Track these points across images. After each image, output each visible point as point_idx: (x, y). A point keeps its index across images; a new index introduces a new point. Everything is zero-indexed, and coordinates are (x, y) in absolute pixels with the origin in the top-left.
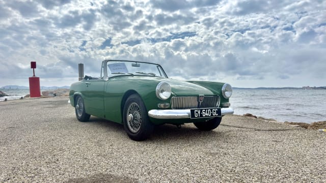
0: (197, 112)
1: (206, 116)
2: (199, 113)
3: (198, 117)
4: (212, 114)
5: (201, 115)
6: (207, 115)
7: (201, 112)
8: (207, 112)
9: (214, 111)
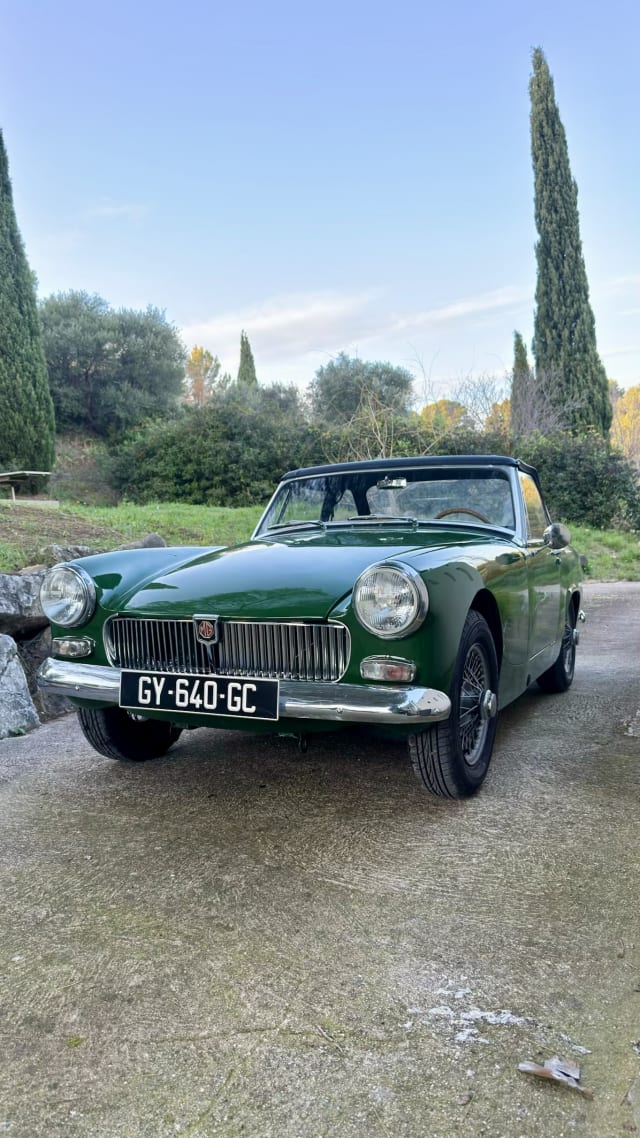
0: (146, 686)
1: (191, 706)
2: (159, 690)
3: (153, 703)
4: (222, 704)
5: (168, 700)
6: (197, 702)
7: (170, 683)
8: (200, 691)
9: (237, 693)
